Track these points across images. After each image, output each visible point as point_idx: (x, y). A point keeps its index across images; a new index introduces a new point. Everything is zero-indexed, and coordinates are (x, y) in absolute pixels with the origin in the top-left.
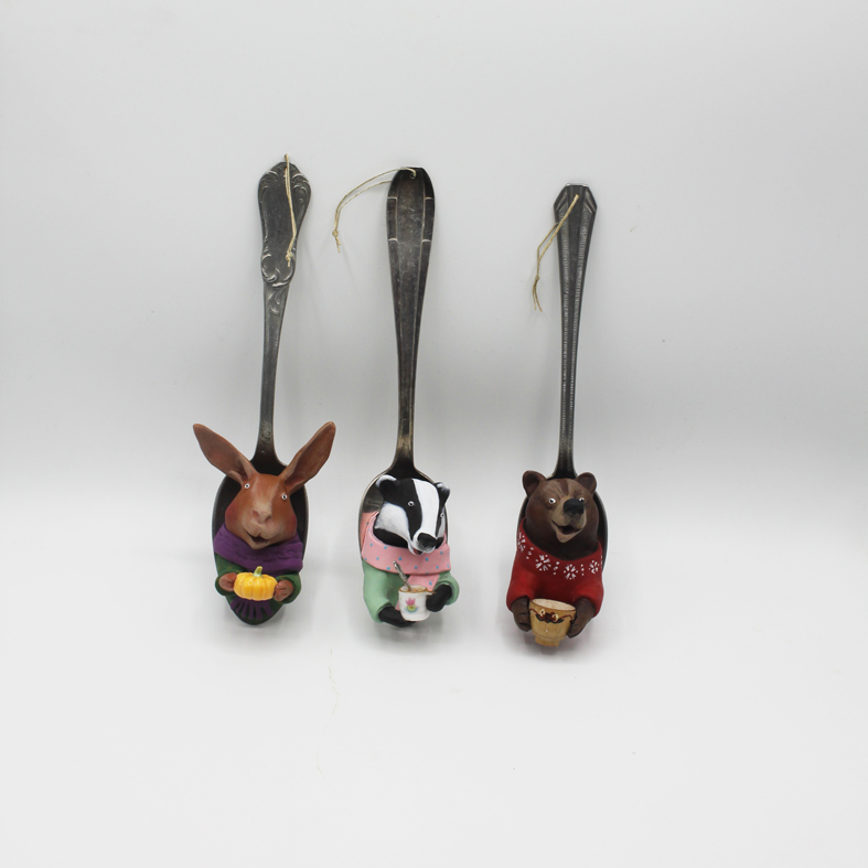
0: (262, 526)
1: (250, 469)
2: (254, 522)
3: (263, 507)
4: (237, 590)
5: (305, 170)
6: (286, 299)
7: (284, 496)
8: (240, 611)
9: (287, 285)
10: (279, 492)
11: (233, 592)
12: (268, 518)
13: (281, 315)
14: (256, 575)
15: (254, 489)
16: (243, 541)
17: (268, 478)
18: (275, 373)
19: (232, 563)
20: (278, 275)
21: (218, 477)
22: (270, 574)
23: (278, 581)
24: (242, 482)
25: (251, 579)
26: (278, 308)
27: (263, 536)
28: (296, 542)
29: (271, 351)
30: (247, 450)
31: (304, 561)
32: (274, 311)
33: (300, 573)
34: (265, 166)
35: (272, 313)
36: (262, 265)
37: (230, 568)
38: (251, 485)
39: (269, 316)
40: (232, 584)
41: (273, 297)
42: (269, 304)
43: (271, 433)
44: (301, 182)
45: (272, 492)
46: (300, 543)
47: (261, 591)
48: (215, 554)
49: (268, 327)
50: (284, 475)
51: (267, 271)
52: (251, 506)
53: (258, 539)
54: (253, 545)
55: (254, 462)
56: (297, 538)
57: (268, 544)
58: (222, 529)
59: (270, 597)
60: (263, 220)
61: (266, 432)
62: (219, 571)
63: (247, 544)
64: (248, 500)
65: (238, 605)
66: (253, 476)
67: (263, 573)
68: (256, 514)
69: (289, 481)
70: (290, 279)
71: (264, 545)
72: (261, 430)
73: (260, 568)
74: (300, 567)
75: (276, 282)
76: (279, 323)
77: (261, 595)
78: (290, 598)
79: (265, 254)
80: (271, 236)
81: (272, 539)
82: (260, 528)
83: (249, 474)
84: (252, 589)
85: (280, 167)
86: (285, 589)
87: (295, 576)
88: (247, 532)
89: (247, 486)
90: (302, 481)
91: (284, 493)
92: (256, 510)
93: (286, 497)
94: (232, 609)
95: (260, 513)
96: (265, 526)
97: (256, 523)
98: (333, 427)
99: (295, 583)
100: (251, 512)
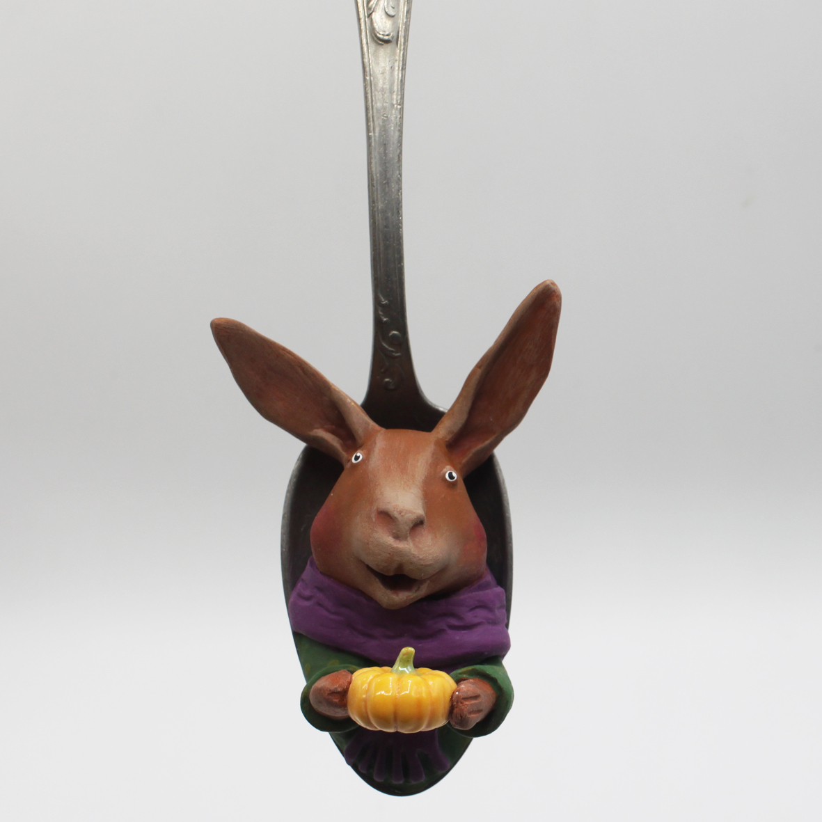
0: (406, 546)
1: (361, 421)
2: (383, 537)
3: (402, 498)
4: (355, 714)
8: (370, 767)
11: (349, 721)
12: (416, 527)
14: (400, 670)
15: (376, 461)
17: (405, 437)
19: (338, 650)
22: (435, 667)
23: (458, 681)
24: (344, 454)
25: (389, 682)
27: (409, 571)
28: (486, 586)
29: (385, 172)
31: (512, 631)
33: (506, 661)
37: (333, 664)
38: (368, 454)
45: (420, 464)
46: (499, 589)
48: (297, 636)
50: (442, 431)
52: (372, 501)
53: (398, 577)
54: (385, 597)
55: (370, 404)
56: (489, 578)
57: (423, 591)
58: (308, 573)
59: (441, 723)
62: (308, 674)
63: (370, 599)
64: (364, 488)
65: (363, 753)
66: (370, 435)
67: (418, 664)
68: (386, 517)
69: (457, 442)
71: (415, 594)
73: (409, 650)
78: (491, 721)
82: (399, 553)
83: (360, 432)
86: (476, 697)
87: (496, 668)
88: (368, 567)
89: (357, 458)
90: (487, 442)
91: (448, 467)
92: (383, 506)
93: (454, 474)
94: (348, 763)
95: (396, 514)
96: (411, 544)
97: (390, 540)
98: (554, 291)
99: (499, 681)
100: (373, 515)
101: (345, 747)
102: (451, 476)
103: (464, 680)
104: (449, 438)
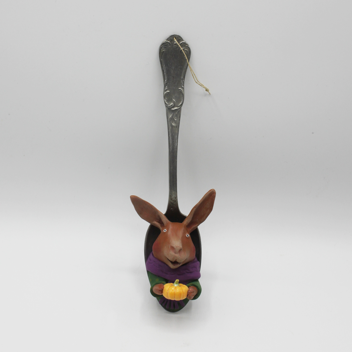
0: (177, 255)
2: (172, 253)
3: (177, 243)
4: (165, 295)
5: (187, 39)
6: (180, 117)
7: (188, 235)
8: (165, 305)
9: (180, 108)
10: (184, 234)
12: (180, 250)
13: (178, 127)
14: (176, 285)
15: (170, 233)
16: (165, 263)
18: (176, 162)
19: (159, 276)
20: (174, 103)
21: (146, 225)
23: (188, 287)
24: (161, 228)
25: (173, 288)
26: (175, 122)
27: (177, 261)
28: (196, 262)
30: (162, 208)
32: (173, 124)
34: (162, 38)
35: (172, 126)
36: (164, 97)
37: (157, 280)
38: (168, 230)
39: (170, 127)
40: (162, 291)
41: (173, 116)
42: (170, 121)
43: (176, 197)
44: (184, 46)
45: (180, 233)
46: (198, 262)
47: (180, 294)
48: (148, 272)
49: (170, 134)
50: (186, 222)
51: (168, 101)
52: (169, 243)
53: (175, 263)
54: (172, 266)
55: (167, 215)
56: (196, 259)
57: (181, 265)
58: (151, 256)
59: (185, 297)
60: (163, 71)
61: (173, 196)
64: (166, 238)
65: (164, 302)
66: (168, 224)
68: (173, 248)
69: (189, 225)
70: (182, 105)
71: (179, 266)
72: (170, 196)
74: (199, 276)
75: (173, 107)
76: (177, 132)
77: (180, 297)
78: (196, 296)
79: (166, 91)
80: (168, 80)
81: (183, 262)
82: (176, 257)
83: (165, 223)
84: (174, 294)
85: (172, 38)
86: (193, 292)
87: (197, 282)
88: (168, 259)
89: (165, 231)
90: (196, 225)
91: (187, 233)
92: (172, 245)
93: (189, 235)
94: (160, 304)
95: (175, 247)
96: (179, 255)
97: (174, 254)
98: (214, 192)
99: (198, 287)
100: (170, 247)
101: (159, 300)
102: (188, 236)
103: (190, 286)
104: (187, 224)
